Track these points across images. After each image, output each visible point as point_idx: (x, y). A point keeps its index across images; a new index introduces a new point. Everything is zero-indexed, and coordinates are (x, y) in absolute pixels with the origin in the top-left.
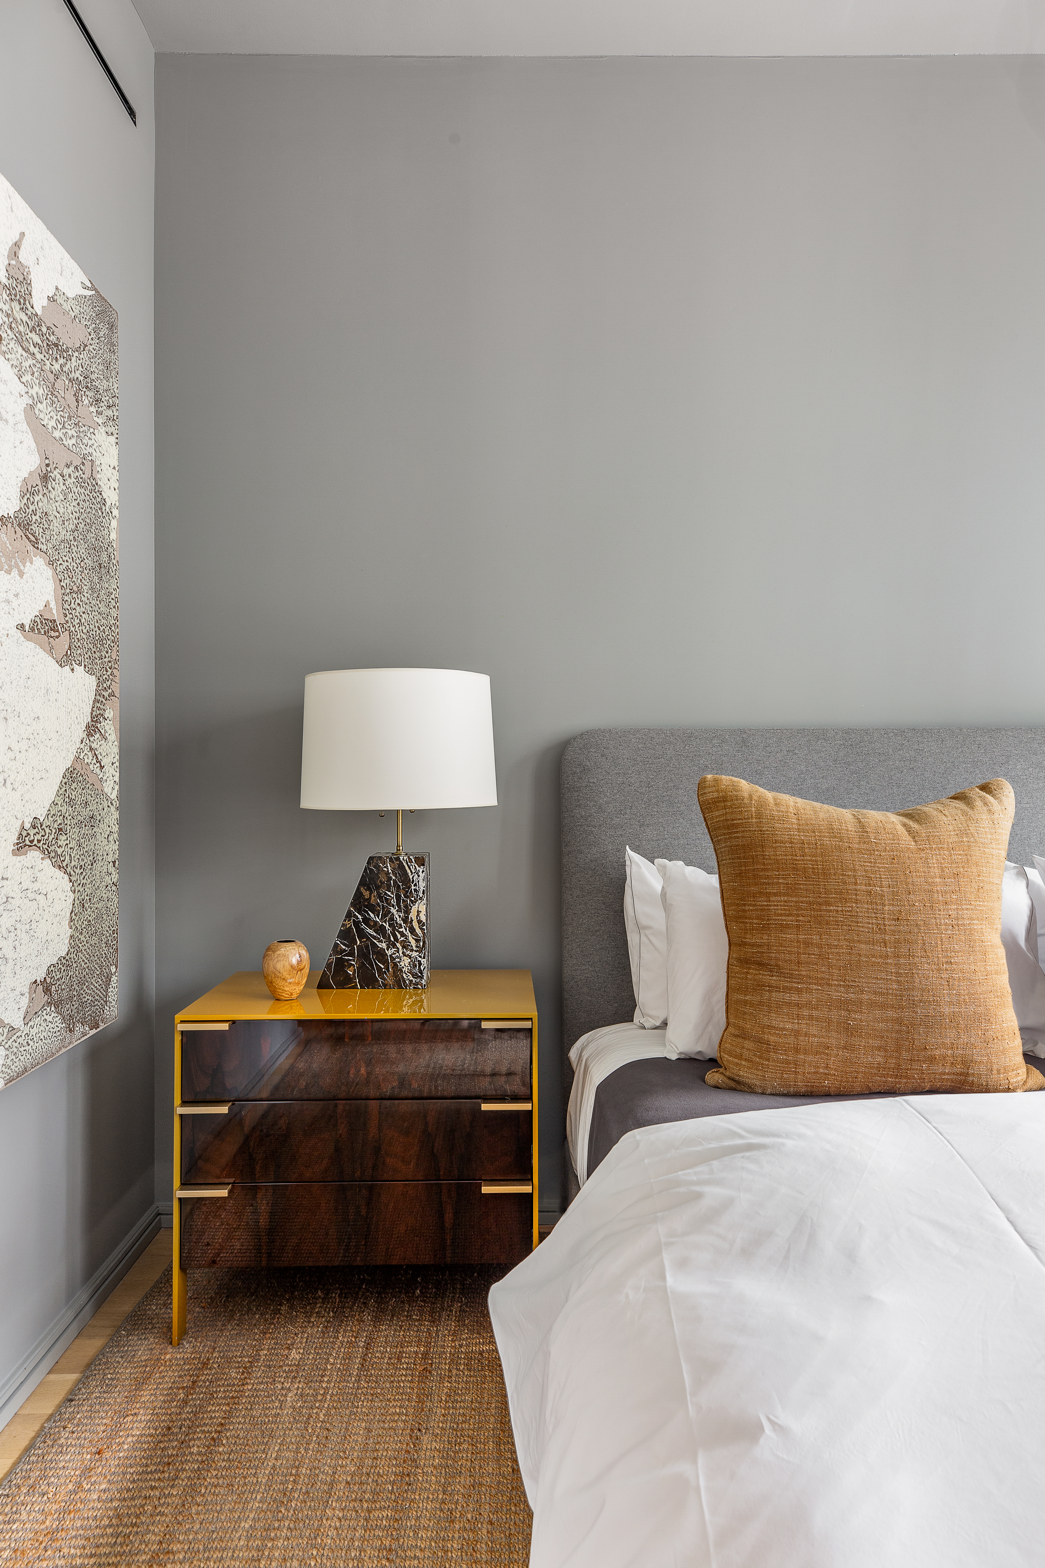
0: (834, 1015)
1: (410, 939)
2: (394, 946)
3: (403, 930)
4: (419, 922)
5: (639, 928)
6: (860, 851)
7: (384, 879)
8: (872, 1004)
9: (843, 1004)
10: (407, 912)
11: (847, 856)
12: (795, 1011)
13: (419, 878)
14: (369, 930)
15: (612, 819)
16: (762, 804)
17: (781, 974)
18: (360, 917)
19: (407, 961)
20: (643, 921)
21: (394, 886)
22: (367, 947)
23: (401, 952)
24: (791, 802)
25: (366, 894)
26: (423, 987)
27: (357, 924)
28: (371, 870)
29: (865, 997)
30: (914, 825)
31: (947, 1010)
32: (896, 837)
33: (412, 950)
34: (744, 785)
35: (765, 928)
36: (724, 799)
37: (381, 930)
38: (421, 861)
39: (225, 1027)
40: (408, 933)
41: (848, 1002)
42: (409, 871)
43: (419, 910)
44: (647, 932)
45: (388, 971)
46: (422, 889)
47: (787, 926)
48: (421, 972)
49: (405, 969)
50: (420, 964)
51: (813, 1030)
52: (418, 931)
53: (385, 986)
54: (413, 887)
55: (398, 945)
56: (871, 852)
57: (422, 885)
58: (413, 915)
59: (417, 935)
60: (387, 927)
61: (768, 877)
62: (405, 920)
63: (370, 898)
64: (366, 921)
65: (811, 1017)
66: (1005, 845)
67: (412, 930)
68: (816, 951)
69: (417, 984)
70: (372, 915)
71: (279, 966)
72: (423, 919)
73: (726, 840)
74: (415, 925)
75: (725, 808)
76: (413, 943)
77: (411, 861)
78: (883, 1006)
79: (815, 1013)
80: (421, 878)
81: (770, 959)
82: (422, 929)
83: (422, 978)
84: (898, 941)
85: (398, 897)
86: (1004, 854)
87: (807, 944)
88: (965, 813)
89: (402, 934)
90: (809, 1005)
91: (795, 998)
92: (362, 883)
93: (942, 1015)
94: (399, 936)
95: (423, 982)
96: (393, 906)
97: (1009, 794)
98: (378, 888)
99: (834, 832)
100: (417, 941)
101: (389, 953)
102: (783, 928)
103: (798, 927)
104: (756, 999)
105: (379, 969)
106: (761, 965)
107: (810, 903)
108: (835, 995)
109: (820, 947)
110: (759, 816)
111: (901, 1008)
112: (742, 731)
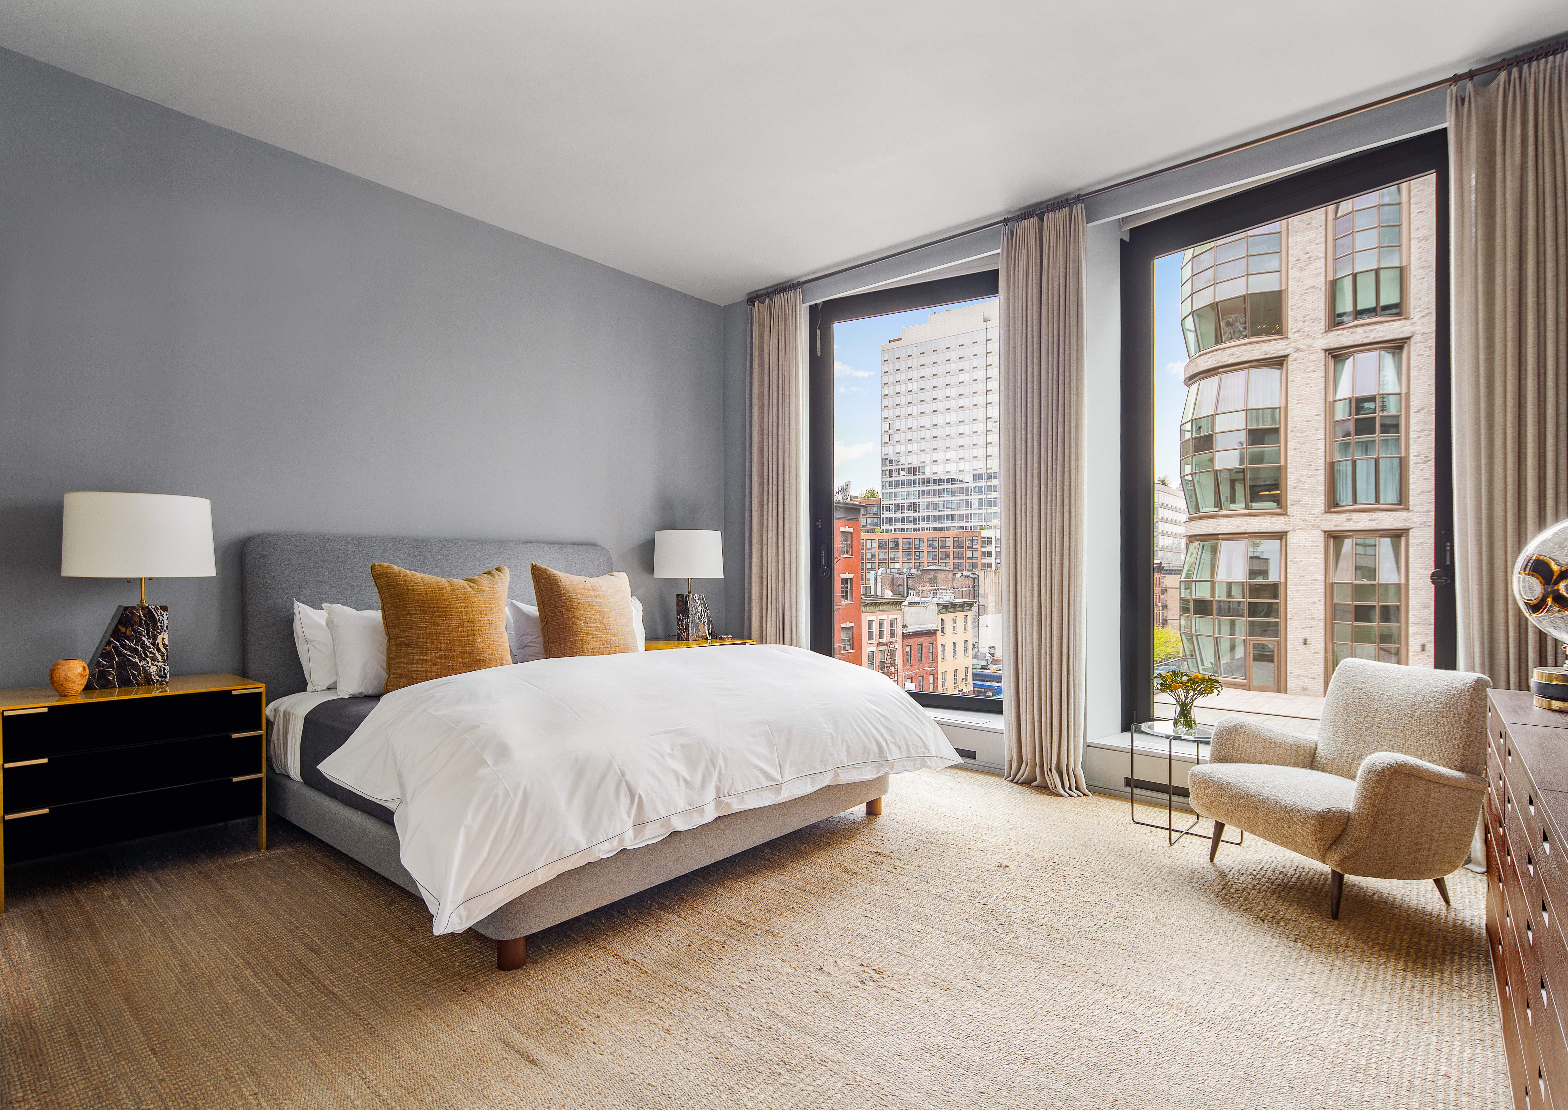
0: (443, 662)
1: (157, 655)
2: (145, 660)
3: (152, 650)
4: (164, 644)
5: (307, 642)
6: (451, 595)
7: (137, 620)
8: (458, 657)
9: (447, 658)
10: (155, 638)
11: (446, 596)
12: (425, 662)
13: (165, 620)
14: (125, 652)
15: (281, 584)
16: (405, 575)
17: (418, 648)
18: (118, 644)
19: (155, 668)
20: (309, 637)
21: (145, 624)
22: (124, 662)
23: (150, 663)
24: (419, 575)
25: (123, 630)
26: (167, 683)
27: (115, 648)
28: (127, 615)
29: (455, 654)
30: (472, 584)
31: (488, 657)
32: (466, 589)
33: (159, 662)
34: (395, 567)
35: (410, 629)
36: (386, 573)
37: (135, 651)
38: (164, 609)
39: (46, 710)
40: (155, 652)
41: (448, 657)
42: (156, 615)
43: (164, 637)
44: (313, 643)
45: (140, 675)
46: (166, 625)
47: (421, 627)
48: (165, 674)
49: (154, 673)
50: (164, 669)
51: (433, 670)
52: (163, 650)
53: (138, 684)
54: (159, 624)
55: (148, 659)
56: (456, 595)
57: (166, 623)
58: (159, 640)
59: (162, 652)
60: (140, 648)
61: (411, 607)
62: (153, 644)
63: (126, 632)
64: (124, 646)
65: (432, 665)
66: (506, 593)
67: (159, 650)
68: (434, 636)
69: (162, 681)
70: (128, 642)
71: (69, 674)
72: (167, 642)
73: (388, 592)
74: (161, 646)
75: (387, 577)
76: (159, 657)
77: (157, 609)
78: (463, 657)
79: (434, 662)
80: (165, 619)
81: (413, 642)
82: (166, 649)
83: (166, 677)
84: (468, 630)
85: (148, 631)
86: (506, 596)
87: (430, 634)
88: (491, 579)
89: (151, 653)
90: (431, 659)
91: (425, 657)
92: (120, 622)
93: (486, 659)
94: (148, 654)
95: (167, 680)
96: (144, 636)
97: (507, 571)
98: (132, 626)
99: (439, 587)
100: (162, 656)
101: (141, 664)
102: (419, 628)
103: (426, 627)
104: (406, 660)
105: (133, 675)
106: (408, 645)
107: (431, 617)
108: (443, 654)
109: (436, 634)
110: (405, 580)
111: (470, 657)
112: (358, 538)
